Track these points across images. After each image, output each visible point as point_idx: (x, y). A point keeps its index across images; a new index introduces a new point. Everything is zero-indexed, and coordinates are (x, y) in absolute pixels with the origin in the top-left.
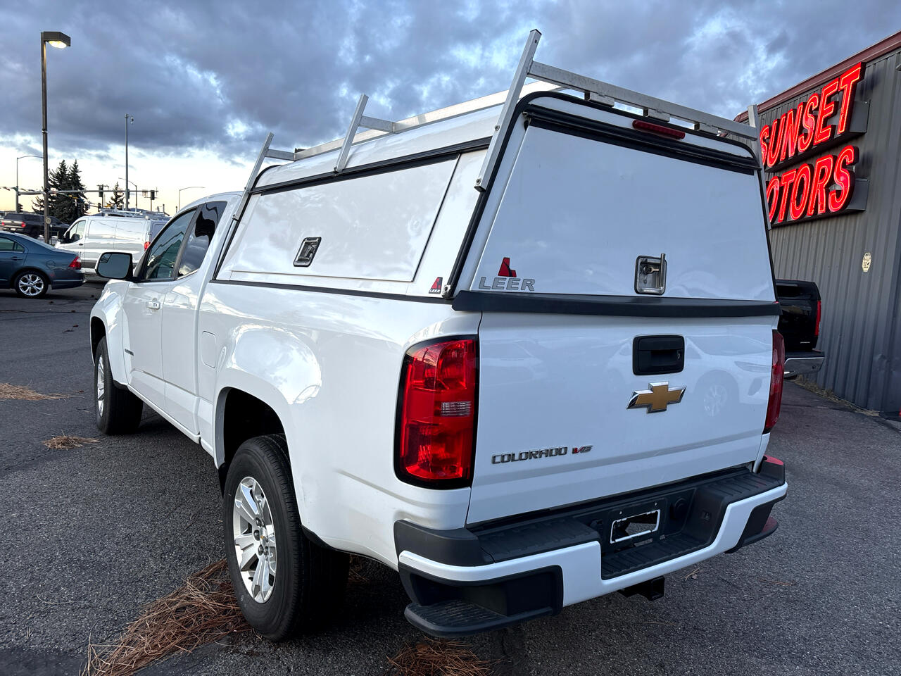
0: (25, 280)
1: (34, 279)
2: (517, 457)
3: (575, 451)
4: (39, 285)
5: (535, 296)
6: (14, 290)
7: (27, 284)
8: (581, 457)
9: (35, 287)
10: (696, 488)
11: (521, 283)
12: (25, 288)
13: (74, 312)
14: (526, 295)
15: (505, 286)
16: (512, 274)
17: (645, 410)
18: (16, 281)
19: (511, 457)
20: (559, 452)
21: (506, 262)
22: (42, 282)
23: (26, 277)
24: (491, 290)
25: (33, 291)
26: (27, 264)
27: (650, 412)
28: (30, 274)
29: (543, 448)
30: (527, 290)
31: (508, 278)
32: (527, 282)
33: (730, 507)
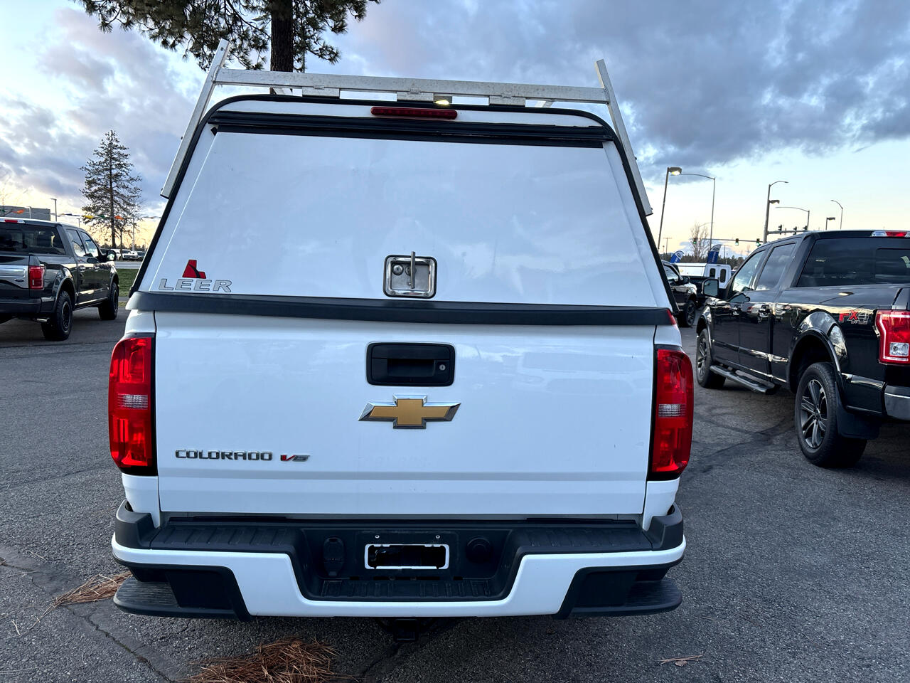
2: (205, 455)
3: (284, 458)
5: (233, 297)
8: (292, 466)
10: (511, 530)
11: (212, 284)
14: (221, 296)
15: (192, 287)
16: (201, 275)
17: (391, 424)
19: (199, 455)
20: (260, 457)
21: (192, 264)
24: (174, 291)
27: (395, 427)
29: (240, 451)
30: (221, 291)
31: (195, 280)
32: (220, 283)
33: (525, 558)
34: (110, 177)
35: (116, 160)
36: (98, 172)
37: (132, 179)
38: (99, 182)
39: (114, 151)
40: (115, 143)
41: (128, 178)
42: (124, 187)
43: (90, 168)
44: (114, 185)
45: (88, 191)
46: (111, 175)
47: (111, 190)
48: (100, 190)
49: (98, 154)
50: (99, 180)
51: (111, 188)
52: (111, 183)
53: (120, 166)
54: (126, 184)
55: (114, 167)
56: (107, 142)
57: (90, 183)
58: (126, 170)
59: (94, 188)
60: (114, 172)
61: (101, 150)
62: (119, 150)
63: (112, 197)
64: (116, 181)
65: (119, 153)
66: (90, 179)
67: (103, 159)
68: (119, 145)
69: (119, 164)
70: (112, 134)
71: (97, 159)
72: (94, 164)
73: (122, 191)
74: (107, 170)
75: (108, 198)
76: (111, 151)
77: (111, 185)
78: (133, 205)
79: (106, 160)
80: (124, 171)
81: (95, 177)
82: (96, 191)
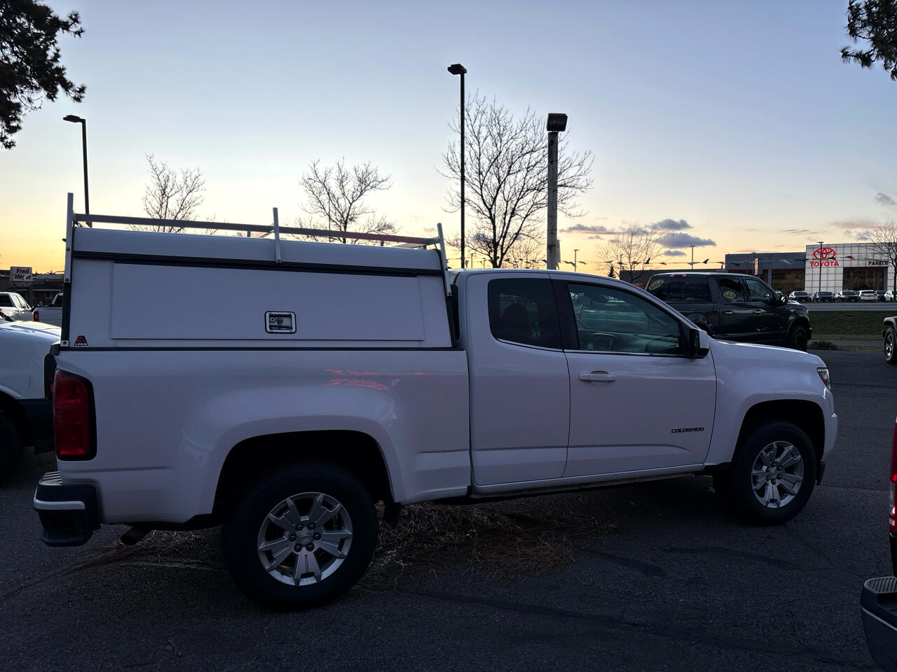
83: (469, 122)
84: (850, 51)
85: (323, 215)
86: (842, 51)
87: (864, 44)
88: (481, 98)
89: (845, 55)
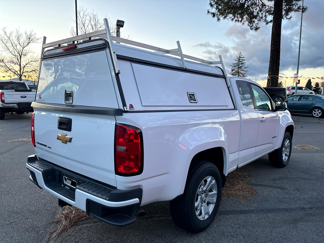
0: (315, 111)
1: (318, 111)
3: (48, 147)
4: (320, 113)
6: (311, 115)
7: (316, 113)
9: (318, 114)
12: (315, 114)
13: (319, 123)
18: (312, 112)
22: (321, 112)
23: (316, 110)
25: (318, 115)
26: (316, 105)
28: (317, 109)
34: (239, 68)
35: (241, 61)
36: (235, 66)
37: (245, 68)
38: (235, 70)
39: (241, 59)
40: (241, 56)
41: (244, 67)
42: (243, 70)
43: (233, 65)
44: (240, 70)
45: (232, 73)
46: (239, 67)
47: (239, 72)
48: (235, 72)
49: (235, 60)
50: (235, 69)
51: (239, 71)
52: (239, 69)
53: (242, 64)
54: (244, 69)
55: (240, 64)
56: (239, 56)
57: (232, 70)
58: (244, 65)
59: (234, 71)
60: (240, 66)
61: (236, 59)
62: (242, 58)
63: (239, 74)
64: (240, 69)
65: (242, 59)
66: (233, 69)
67: (237, 62)
68: (242, 56)
69: (242, 63)
70: (240, 53)
71: (235, 62)
72: (234, 64)
73: (242, 72)
74: (238, 65)
75: (238, 75)
76: (240, 59)
77: (239, 70)
78: (245, 76)
79: (238, 62)
80: (243, 65)
81: (234, 68)
82: (234, 73)
83: (80, 18)
84: (210, 11)
85: (8, 52)
86: (208, 11)
87: (214, 10)
88: (85, 9)
89: (208, 12)
